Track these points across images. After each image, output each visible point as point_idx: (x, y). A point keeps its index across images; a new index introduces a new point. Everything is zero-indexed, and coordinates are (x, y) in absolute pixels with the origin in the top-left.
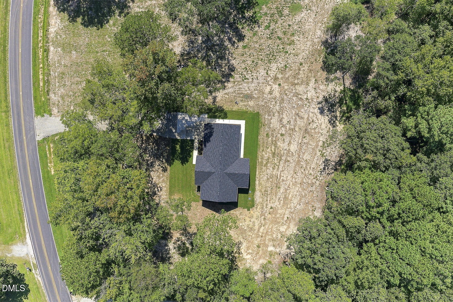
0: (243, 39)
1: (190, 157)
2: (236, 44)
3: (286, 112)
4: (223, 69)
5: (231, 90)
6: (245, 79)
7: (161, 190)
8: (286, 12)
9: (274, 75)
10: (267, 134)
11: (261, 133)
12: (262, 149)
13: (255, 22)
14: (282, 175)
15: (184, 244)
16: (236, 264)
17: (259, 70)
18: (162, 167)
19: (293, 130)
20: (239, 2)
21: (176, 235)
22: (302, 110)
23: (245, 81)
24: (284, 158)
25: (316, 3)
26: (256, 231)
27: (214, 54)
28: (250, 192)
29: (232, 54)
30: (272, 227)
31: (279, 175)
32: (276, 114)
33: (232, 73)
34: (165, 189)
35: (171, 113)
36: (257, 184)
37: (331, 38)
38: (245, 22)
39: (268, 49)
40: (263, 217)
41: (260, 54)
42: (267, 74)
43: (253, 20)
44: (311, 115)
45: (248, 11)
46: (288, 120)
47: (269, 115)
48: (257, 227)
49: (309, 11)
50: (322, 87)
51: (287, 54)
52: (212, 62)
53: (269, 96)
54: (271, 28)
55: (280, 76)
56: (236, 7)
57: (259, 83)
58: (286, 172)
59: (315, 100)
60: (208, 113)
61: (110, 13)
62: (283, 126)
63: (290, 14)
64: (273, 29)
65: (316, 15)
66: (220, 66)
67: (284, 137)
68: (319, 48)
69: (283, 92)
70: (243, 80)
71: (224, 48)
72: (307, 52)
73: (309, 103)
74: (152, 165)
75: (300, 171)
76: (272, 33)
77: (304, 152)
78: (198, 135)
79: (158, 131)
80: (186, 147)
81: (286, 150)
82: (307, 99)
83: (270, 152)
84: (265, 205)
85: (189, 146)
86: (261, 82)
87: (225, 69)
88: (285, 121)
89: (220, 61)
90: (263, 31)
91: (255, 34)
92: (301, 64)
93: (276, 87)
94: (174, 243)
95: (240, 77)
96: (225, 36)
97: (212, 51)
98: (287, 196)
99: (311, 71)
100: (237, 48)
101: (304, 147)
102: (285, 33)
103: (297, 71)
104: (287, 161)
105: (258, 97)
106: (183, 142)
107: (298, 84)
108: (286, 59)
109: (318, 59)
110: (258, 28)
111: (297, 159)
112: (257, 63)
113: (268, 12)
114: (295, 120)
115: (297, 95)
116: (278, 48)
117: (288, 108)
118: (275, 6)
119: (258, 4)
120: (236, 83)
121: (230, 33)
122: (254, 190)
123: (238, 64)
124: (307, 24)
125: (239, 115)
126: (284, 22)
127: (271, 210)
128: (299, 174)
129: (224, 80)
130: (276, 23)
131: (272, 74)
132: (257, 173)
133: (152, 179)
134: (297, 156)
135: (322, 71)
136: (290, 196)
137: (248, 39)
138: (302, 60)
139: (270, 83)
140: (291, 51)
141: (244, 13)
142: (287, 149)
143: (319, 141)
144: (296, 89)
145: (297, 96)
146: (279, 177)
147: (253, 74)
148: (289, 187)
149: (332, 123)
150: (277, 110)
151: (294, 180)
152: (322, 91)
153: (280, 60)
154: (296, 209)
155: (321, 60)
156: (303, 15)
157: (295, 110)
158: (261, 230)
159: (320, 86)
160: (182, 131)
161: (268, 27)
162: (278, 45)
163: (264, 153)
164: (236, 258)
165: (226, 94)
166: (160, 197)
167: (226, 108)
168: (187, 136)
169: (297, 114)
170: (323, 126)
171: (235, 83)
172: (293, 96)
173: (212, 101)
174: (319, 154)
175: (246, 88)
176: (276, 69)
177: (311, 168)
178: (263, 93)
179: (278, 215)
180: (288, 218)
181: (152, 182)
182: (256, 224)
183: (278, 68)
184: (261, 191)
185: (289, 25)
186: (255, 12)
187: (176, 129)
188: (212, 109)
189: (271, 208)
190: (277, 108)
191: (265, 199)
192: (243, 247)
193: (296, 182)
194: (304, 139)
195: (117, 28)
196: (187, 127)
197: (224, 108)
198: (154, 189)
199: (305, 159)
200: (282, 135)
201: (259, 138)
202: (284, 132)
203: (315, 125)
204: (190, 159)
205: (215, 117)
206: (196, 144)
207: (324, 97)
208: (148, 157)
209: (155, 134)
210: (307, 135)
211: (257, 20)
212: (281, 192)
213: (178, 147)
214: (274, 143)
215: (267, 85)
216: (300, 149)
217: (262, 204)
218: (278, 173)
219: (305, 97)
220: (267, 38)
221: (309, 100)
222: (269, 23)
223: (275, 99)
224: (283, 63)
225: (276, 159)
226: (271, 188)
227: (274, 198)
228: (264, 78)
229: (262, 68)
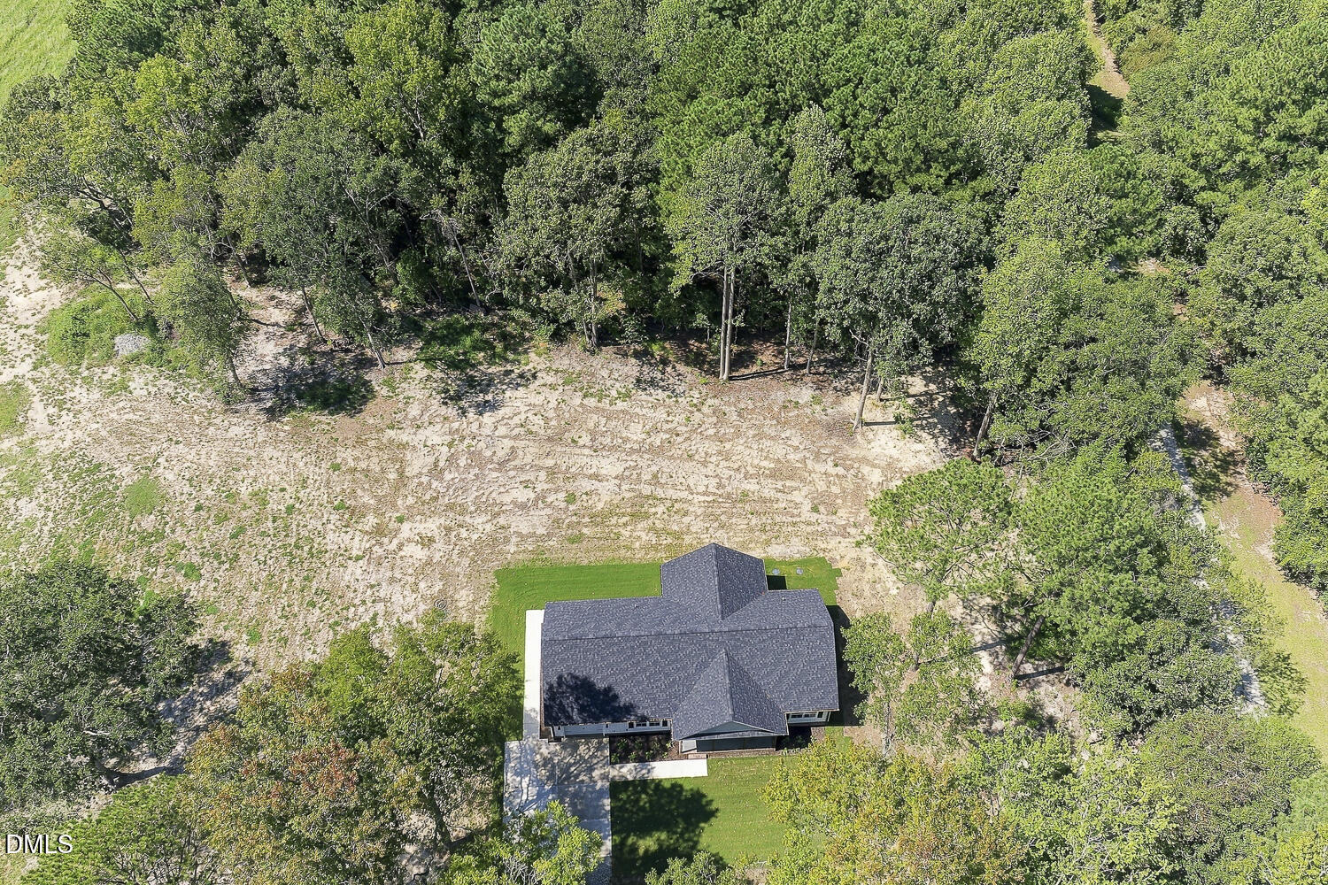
0: (224, 644)
1: (681, 786)
2: (239, 669)
3: (494, 495)
6: (374, 624)
8: (148, 522)
9: (366, 538)
10: (573, 541)
11: (568, 558)
12: (623, 552)
14: (701, 490)
17: (343, 584)
19: (552, 473)
22: (488, 453)
24: (647, 490)
25: (138, 446)
28: (776, 573)
31: (702, 498)
32: (502, 521)
37: (260, 400)
39: (271, 563)
41: (285, 586)
42: (358, 559)
44: (502, 430)
46: (521, 487)
47: (506, 542)
49: (159, 460)
50: (414, 412)
51: (297, 506)
53: (439, 545)
54: (196, 560)
55: (371, 521)
57: (391, 580)
58: (691, 481)
60: (502, 742)
62: (541, 497)
63: (161, 512)
64: (202, 554)
65: (178, 443)
67: (577, 494)
68: (286, 428)
69: (428, 506)
72: (297, 455)
73: (463, 439)
75: (683, 445)
76: (217, 556)
77: (620, 441)
78: (591, 769)
80: (643, 809)
81: (619, 486)
82: (450, 445)
83: (629, 528)
84: (810, 529)
85: (637, 800)
86: (389, 574)
88: (524, 495)
90: (203, 583)
92: (336, 467)
93: (407, 530)
96: (201, 709)
98: (768, 472)
99: (360, 442)
100: (254, 665)
101: (606, 441)
102: (221, 519)
103: (359, 476)
105: (443, 577)
106: (622, 825)
107: (401, 473)
108: (315, 509)
109: (323, 426)
111: (646, 456)
112: (320, 592)
114: (521, 469)
115: (436, 471)
116: (271, 532)
117: (481, 492)
121: (194, 692)
122: (769, 563)
124: (203, 462)
125: (507, 631)
126: (183, 525)
127: (822, 508)
128: (694, 448)
130: (181, 547)
131: (363, 544)
134: (635, 457)
135: (364, 415)
136: (765, 464)
137: (226, 629)
138: (323, 465)
139: (393, 546)
140: (287, 497)
142: (617, 482)
143: (582, 406)
144: (419, 476)
145: (442, 471)
146: (711, 498)
147: (357, 602)
148: (737, 470)
149: (526, 379)
150: (488, 521)
151: (713, 459)
152: (425, 410)
153: (314, 524)
154: (802, 447)
155: (327, 419)
156: (171, 477)
157: (486, 473)
159: (410, 417)
162: (262, 535)
163: (637, 545)
168: (597, 810)
169: (501, 465)
170: (536, 400)
172: (440, 480)
174: (620, 405)
176: (346, 533)
177: (670, 419)
178: (429, 563)
180: (836, 465)
183: (344, 529)
184: (768, 543)
185: (198, 508)
189: (815, 509)
190: (479, 520)
191: (790, 529)
193: (719, 453)
194: (581, 442)
199: (644, 436)
200: (571, 499)
201: (585, 562)
202: (562, 496)
203: (538, 420)
204: (687, 787)
206: (628, 771)
207: (445, 404)
210: (567, 436)
212: (758, 487)
213: (647, 844)
214: (598, 519)
215: (401, 553)
216: (613, 449)
217: (808, 538)
218: (696, 500)
219: (445, 449)
220: (232, 568)
221: (454, 440)
222: (179, 567)
223: (449, 529)
224: (326, 516)
225: (653, 510)
226: (750, 516)
227: (781, 506)
228: (373, 568)
229: (337, 575)
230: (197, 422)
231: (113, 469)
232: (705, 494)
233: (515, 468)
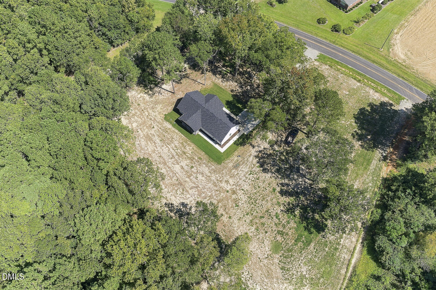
0: (281, 193)
2: (281, 186)
3: (205, 181)
4: (269, 165)
5: (251, 160)
6: (251, 173)
7: (222, 82)
8: (279, 238)
9: (238, 193)
10: (201, 159)
11: (205, 156)
12: (195, 149)
13: (288, 211)
14: (167, 148)
16: (142, 87)
17: (250, 186)
18: (235, 91)
20: (311, 211)
21: (189, 71)
22: (197, 193)
23: (250, 172)
24: (176, 157)
25: (269, 266)
26: (149, 109)
27: (284, 167)
28: (175, 123)
29: (276, 178)
30: (142, 120)
32: (209, 174)
33: (261, 169)
34: (221, 84)
36: (176, 131)
38: (293, 205)
39: (260, 204)
40: (153, 119)
41: (261, 196)
42: (243, 190)
43: (290, 210)
44: (188, 196)
45: (300, 212)
46: (198, 179)
47: (212, 169)
48: (150, 111)
49: (267, 256)
51: (245, 214)
52: (280, 163)
53: (225, 179)
54: (275, 218)
55: (234, 196)
56: (309, 207)
57: (240, 179)
58: (167, 151)
60: (247, 135)
61: (361, 128)
62: (197, 173)
63: (275, 239)
64: (273, 219)
65: (259, 258)
66: (273, 166)
67: (190, 167)
69: (220, 190)
71: (284, 177)
72: (235, 229)
74: (241, 87)
75: (158, 160)
76: (270, 215)
77: (168, 172)
83: (189, 152)
84: (159, 125)
85: (235, 111)
86: (240, 181)
87: (268, 167)
88: (200, 177)
89: (277, 167)
90: (277, 211)
91: (278, 204)
92: (230, 217)
93: (229, 188)
94: (186, 68)
95: (255, 171)
96: (292, 184)
97: (288, 168)
98: (151, 141)
100: (277, 184)
101: (171, 174)
102: (263, 224)
103: (227, 211)
104: (173, 157)
105: (231, 172)
106: (241, 110)
108: (242, 210)
109: (224, 233)
110: (282, 209)
111: (168, 164)
112: (255, 188)
113: (288, 225)
116: (255, 211)
117: (207, 184)
118: (290, 233)
119: (300, 223)
121: (292, 189)
122: (174, 126)
123: (265, 177)
124: (257, 246)
125: (229, 152)
126: (272, 230)
128: (157, 158)
129: (261, 160)
130: (276, 224)
132: (182, 135)
133: (233, 82)
134: (170, 166)
136: (149, 143)
137: (278, 196)
138: (232, 220)
139: (234, 186)
140: (246, 218)
141: (300, 209)
142: (180, 163)
143: (166, 187)
145: (210, 196)
146: (168, 145)
147: (250, 180)
148: (156, 146)
149: (170, 205)
150: (212, 177)
151: (157, 152)
153: (245, 206)
154: (139, 140)
155: (221, 234)
156: (267, 248)
157: (202, 188)
158: (147, 113)
160: (248, 114)
161: (277, 216)
162: (257, 213)
163: (191, 148)
164: (145, 89)
165: (251, 155)
166: (219, 79)
167: (241, 148)
168: (242, 115)
169: (196, 187)
170: (173, 198)
171: (254, 165)
172: (212, 195)
173: (253, 144)
175: (244, 169)
176: (241, 198)
178: (231, 177)
179: (145, 128)
180: (138, 132)
181: (231, 80)
182: (153, 113)
183: (240, 199)
184: (169, 129)
185: (266, 232)
186: (295, 216)
188: (248, 139)
189: (153, 127)
191: (162, 128)
192: (148, 97)
193: (154, 153)
194: (176, 178)
195: (348, 125)
197: (242, 147)
198: (226, 79)
200: (192, 167)
201: (203, 152)
202: (193, 169)
203: (178, 192)
204: (227, 107)
205: (240, 138)
206: (232, 115)
208: (248, 88)
210: (177, 183)
211: (288, 213)
212: (157, 140)
213: (240, 106)
214: (192, 159)
215: (234, 183)
216: (172, 171)
217: (161, 124)
218: (171, 147)
220: (269, 209)
222: (279, 219)
224: (242, 206)
225: (180, 152)
226: (166, 136)
227: (158, 133)
228: (242, 185)
229: (250, 190)
230: (250, 262)
231: (278, 263)
232: (167, 147)
233: (195, 184)
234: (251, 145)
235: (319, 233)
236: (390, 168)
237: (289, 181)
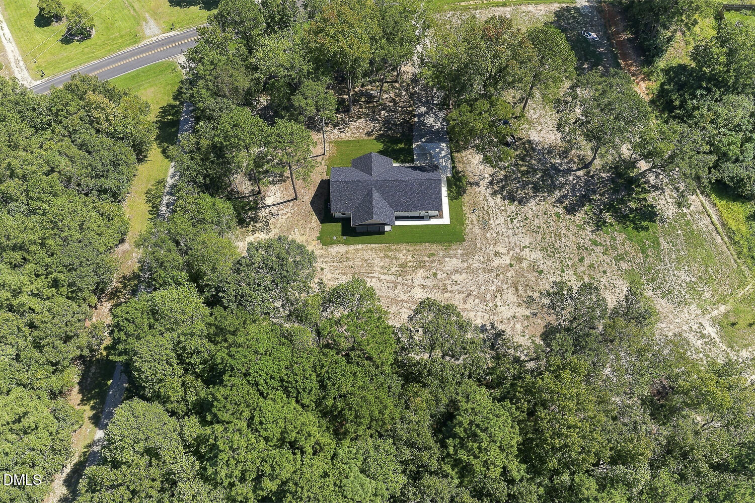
0: (569, 213)
2: (559, 204)
3: (471, 278)
4: (520, 192)
5: (492, 203)
6: (511, 219)
7: (341, 132)
8: (624, 266)
9: (524, 257)
10: (433, 254)
11: (434, 247)
12: (411, 249)
13: (598, 226)
14: (374, 280)
15: (268, 162)
17: (529, 235)
18: (373, 131)
19: (445, 290)
20: (621, 204)
22: (477, 301)
24: (400, 280)
27: (538, 179)
28: (346, 238)
29: (544, 199)
31: (374, 275)
32: (465, 265)
33: (516, 203)
34: (343, 137)
35: (448, 135)
36: (358, 247)
38: (595, 214)
39: (562, 246)
41: (553, 236)
42: (525, 247)
43: (599, 223)
44: (472, 314)
45: (612, 215)
46: (459, 282)
47: (462, 255)
50: (518, 327)
51: (560, 273)
52: (527, 178)
53: (491, 253)
54: (595, 248)
55: (525, 265)
56: (613, 200)
57: (508, 237)
58: (379, 284)
59: (496, 318)
60: (453, 176)
62: (449, 276)
63: (622, 271)
64: (594, 250)
66: (523, 187)
67: (432, 278)
69: (500, 272)
70: (508, 217)
71: (550, 190)
73: (491, 310)
74: (374, 120)
76: (586, 249)
77: (412, 308)
79: (421, 123)
80: (403, 155)
81: (413, 282)
82: (496, 306)
83: (408, 260)
84: (327, 259)
85: (404, 158)
86: (510, 240)
87: (520, 194)
88: (455, 277)
89: (530, 186)
90: (588, 238)
91: (581, 228)
93: (507, 260)
95: (513, 212)
96: (568, 190)
97: (542, 176)
100: (554, 205)
102: (592, 266)
103: (536, 289)
104: (396, 283)
105: (487, 238)
106: (410, 152)
107: (517, 290)
108: (552, 271)
110: (590, 230)
111: (400, 299)
112: (537, 232)
113: (617, 242)
114: (460, 292)
115: (500, 290)
116: (567, 260)
117: (477, 280)
118: (629, 250)
119: (625, 228)
120: (503, 208)
121: (573, 197)
122: (347, 243)
123: (532, 209)
125: (457, 215)
126: (608, 264)
127: (319, 269)
129: (505, 193)
130: (604, 253)
131: (525, 254)
132: (374, 245)
133: (355, 122)
134: (405, 299)
135: (543, 325)
137: (570, 219)
139: (511, 252)
140: (566, 277)
141: (607, 212)
142: (414, 284)
144: (508, 288)
145: (497, 291)
146: (370, 275)
147: (520, 228)
150: (472, 265)
152: (513, 328)
153: (549, 263)
156: (626, 289)
157: (476, 290)
159: (520, 323)
160: (424, 149)
161: (595, 243)
162: (571, 259)
163: (404, 251)
164: (246, 227)
165: (485, 197)
166: (332, 131)
167: (465, 199)
168: (418, 155)
169: (469, 295)
171: (502, 206)
172: (497, 286)
173: (472, 181)
175: (498, 221)
176: (534, 259)
178: (494, 245)
181: (351, 121)
183: (535, 261)
184: (347, 252)
185: (605, 272)
186: (612, 226)
187: (425, 142)
188: (460, 181)
189: (322, 269)
190: (475, 265)
191: (335, 260)
196: (430, 154)
197: (465, 196)
198: (342, 125)
199: (401, 311)
200: (435, 275)
201: (427, 244)
202: (439, 277)
205: (449, 186)
207: (503, 332)
208: (384, 115)
209: (416, 119)
211: (602, 228)
213: (402, 146)
214: (421, 265)
215: (507, 249)
217: (328, 255)
218: (377, 274)
219: (499, 304)
220: (578, 244)
221: (495, 309)
222: (601, 244)
223: (489, 260)
224: (545, 267)
225: (397, 269)
226: (353, 266)
227: (337, 272)
228: (518, 243)
229: (532, 240)
231: (654, 294)
233: (463, 292)
234: (471, 184)
235: (654, 221)
236: (643, 85)
237: (560, 190)
